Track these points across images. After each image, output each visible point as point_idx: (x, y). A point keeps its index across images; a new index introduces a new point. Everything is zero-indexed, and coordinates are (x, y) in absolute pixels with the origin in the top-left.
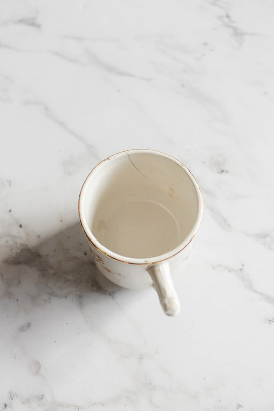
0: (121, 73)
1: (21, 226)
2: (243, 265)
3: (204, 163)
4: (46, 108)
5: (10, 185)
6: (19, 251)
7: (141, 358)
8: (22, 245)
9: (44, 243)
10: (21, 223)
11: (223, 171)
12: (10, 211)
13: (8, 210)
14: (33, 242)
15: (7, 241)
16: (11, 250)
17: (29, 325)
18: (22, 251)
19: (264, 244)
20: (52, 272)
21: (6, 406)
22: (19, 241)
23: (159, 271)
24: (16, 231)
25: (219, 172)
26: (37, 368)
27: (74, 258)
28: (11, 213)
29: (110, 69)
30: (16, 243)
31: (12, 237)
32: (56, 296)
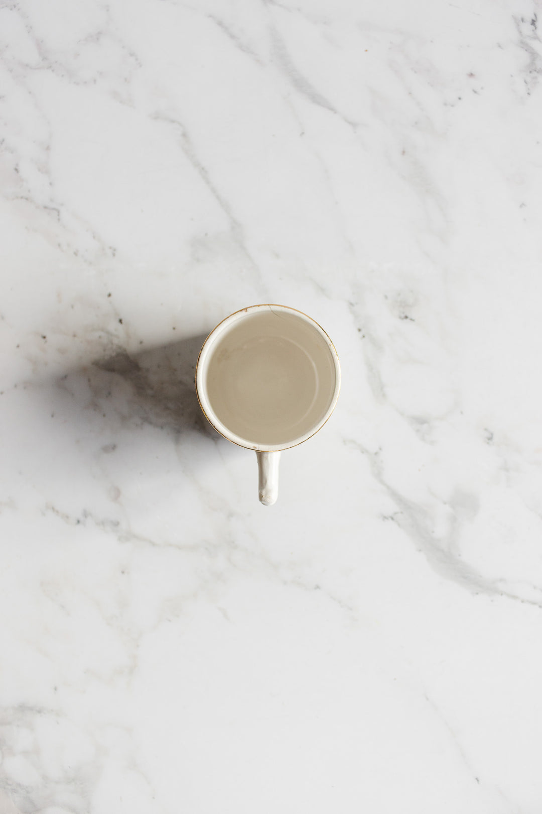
0: (316, 99)
1: (121, 321)
2: (380, 449)
3: (386, 297)
4: (184, 135)
5: (114, 255)
6: (114, 354)
7: (231, 515)
8: (120, 347)
9: (147, 352)
10: (122, 317)
11: (406, 317)
12: (110, 295)
13: (107, 293)
14: (133, 347)
15: (100, 337)
16: (104, 350)
17: (114, 447)
18: (118, 355)
19: (418, 431)
20: (150, 392)
21: (79, 522)
22: (116, 341)
23: (267, 458)
24: (113, 326)
25: (400, 318)
26: (116, 494)
27: (181, 382)
28: (111, 298)
29: (300, 84)
30: (112, 344)
31: (108, 333)
32: (151, 423)
